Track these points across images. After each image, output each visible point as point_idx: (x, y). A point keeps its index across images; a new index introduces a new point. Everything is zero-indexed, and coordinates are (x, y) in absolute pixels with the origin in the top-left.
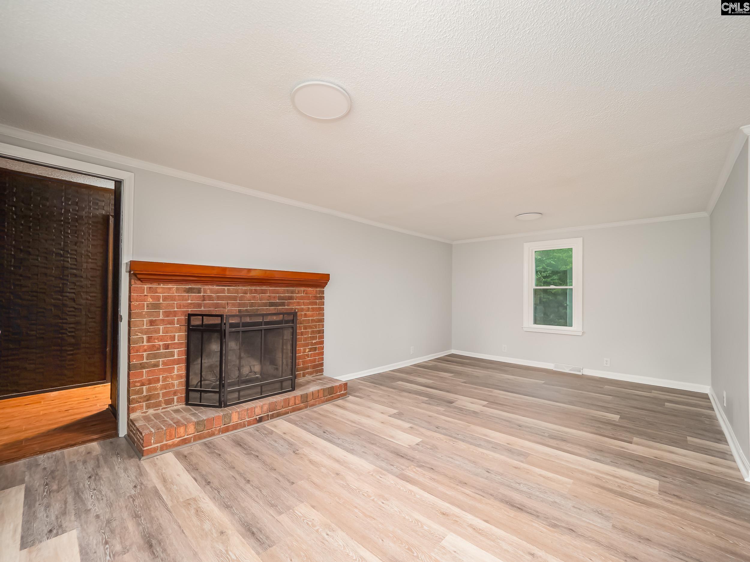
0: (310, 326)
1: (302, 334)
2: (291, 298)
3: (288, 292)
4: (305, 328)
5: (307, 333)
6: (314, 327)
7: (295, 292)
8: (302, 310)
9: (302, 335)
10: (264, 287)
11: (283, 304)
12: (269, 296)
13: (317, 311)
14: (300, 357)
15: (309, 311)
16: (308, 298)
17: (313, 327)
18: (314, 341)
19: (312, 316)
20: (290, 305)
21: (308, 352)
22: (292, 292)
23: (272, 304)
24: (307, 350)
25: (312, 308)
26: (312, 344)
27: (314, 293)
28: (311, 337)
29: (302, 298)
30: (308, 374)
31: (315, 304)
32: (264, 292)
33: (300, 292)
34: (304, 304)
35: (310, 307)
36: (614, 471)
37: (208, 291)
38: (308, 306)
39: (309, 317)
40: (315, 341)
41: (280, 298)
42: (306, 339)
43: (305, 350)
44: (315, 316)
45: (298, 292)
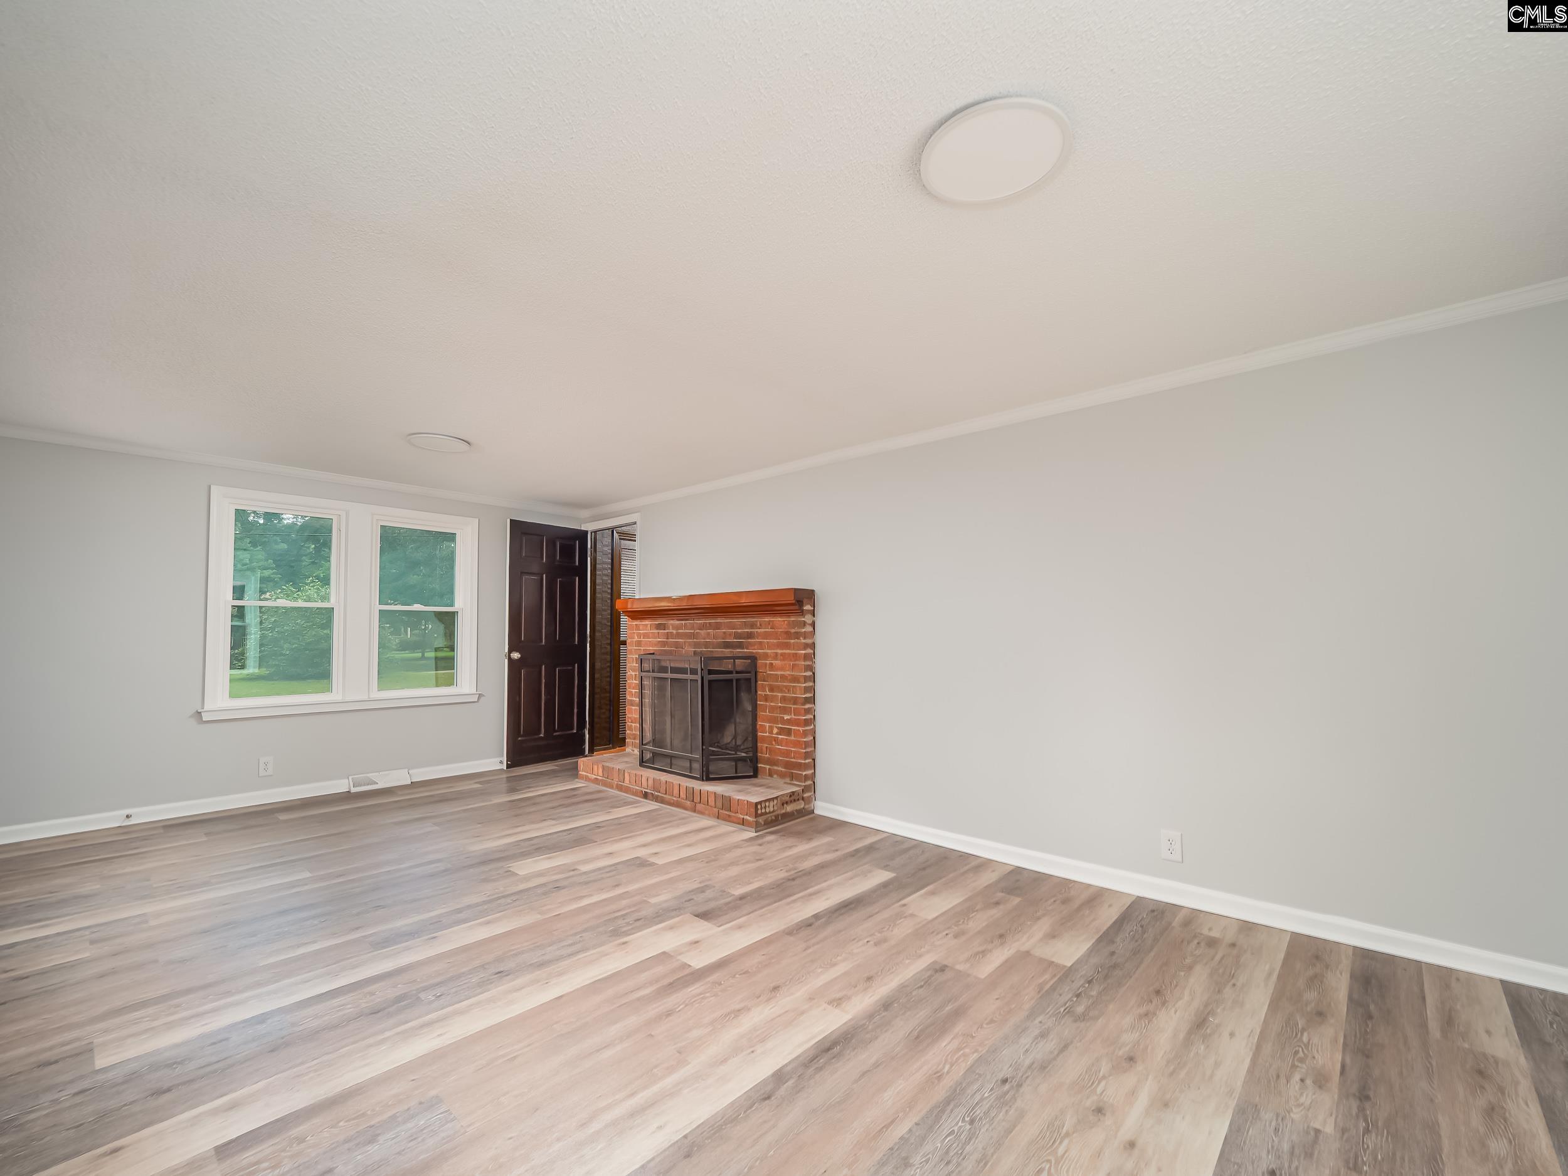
0: (778, 687)
1: (766, 698)
2: (750, 636)
3: (745, 625)
4: (772, 689)
5: (773, 699)
6: (786, 691)
7: (756, 625)
8: (766, 656)
9: (766, 700)
10: (719, 619)
11: (740, 645)
12: (724, 633)
13: (791, 660)
14: (764, 739)
15: (776, 660)
16: (775, 635)
17: (784, 689)
18: (786, 717)
19: (782, 669)
20: (750, 648)
21: (777, 734)
22: (753, 626)
23: (727, 645)
24: (775, 731)
25: (782, 654)
26: (783, 721)
27: (785, 626)
28: (780, 707)
29: (766, 635)
30: (778, 775)
31: (787, 646)
32: (718, 626)
33: (764, 624)
34: (770, 647)
35: (779, 651)
36: (206, 1024)
37: (671, 627)
38: (777, 649)
39: (777, 670)
40: (789, 717)
41: (737, 636)
42: (772, 709)
43: (771, 728)
44: (787, 669)
45: (761, 625)
